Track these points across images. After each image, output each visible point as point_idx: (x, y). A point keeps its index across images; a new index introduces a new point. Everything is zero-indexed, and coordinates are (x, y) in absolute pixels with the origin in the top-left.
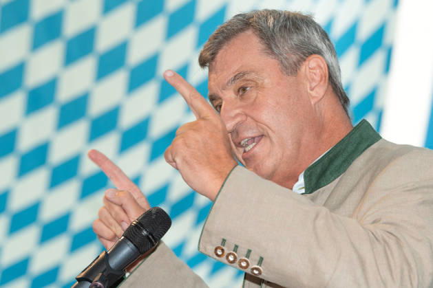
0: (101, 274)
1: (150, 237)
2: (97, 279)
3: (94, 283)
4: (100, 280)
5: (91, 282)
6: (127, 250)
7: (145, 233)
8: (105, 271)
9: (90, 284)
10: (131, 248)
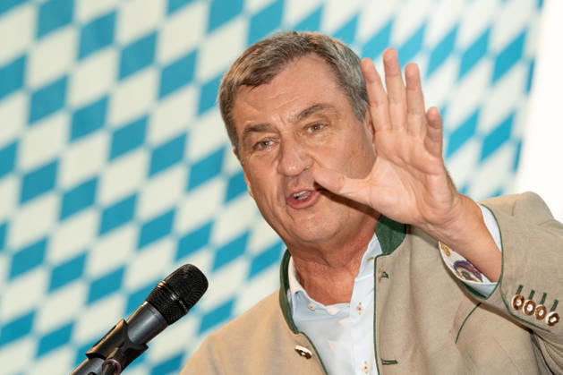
0: (117, 349)
1: (181, 302)
2: (112, 355)
3: (107, 360)
4: (116, 357)
5: (104, 358)
6: (151, 318)
7: (174, 297)
8: (122, 345)
9: (103, 361)
10: (157, 317)
